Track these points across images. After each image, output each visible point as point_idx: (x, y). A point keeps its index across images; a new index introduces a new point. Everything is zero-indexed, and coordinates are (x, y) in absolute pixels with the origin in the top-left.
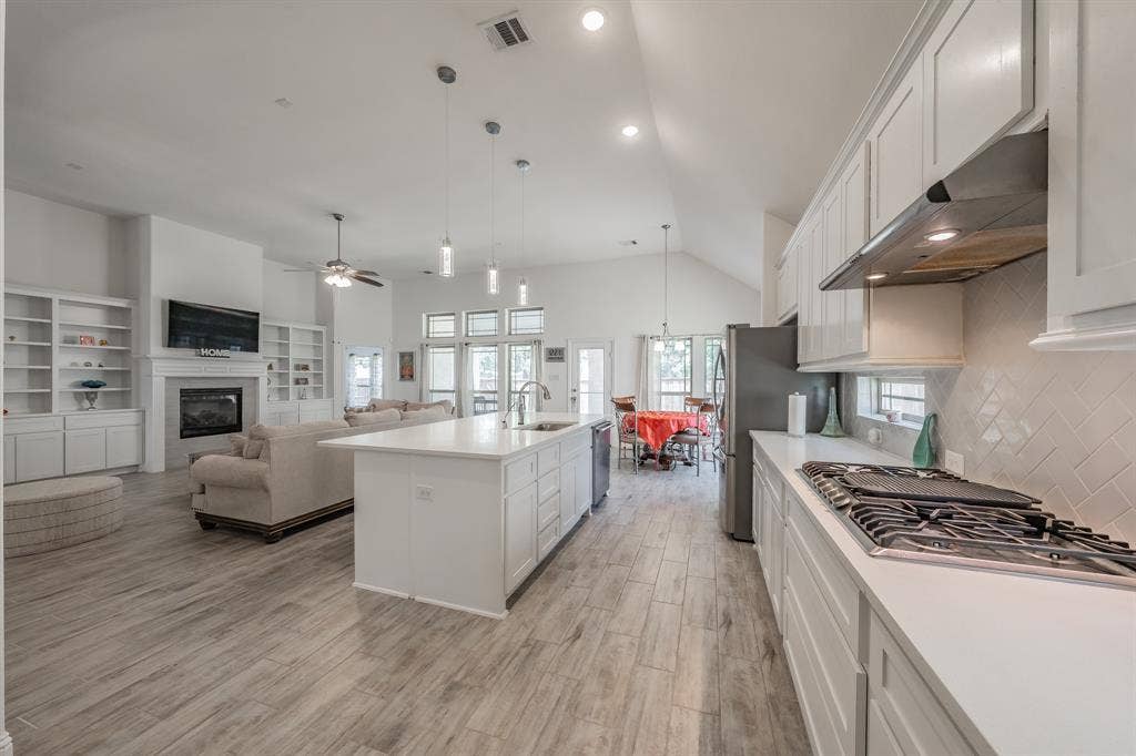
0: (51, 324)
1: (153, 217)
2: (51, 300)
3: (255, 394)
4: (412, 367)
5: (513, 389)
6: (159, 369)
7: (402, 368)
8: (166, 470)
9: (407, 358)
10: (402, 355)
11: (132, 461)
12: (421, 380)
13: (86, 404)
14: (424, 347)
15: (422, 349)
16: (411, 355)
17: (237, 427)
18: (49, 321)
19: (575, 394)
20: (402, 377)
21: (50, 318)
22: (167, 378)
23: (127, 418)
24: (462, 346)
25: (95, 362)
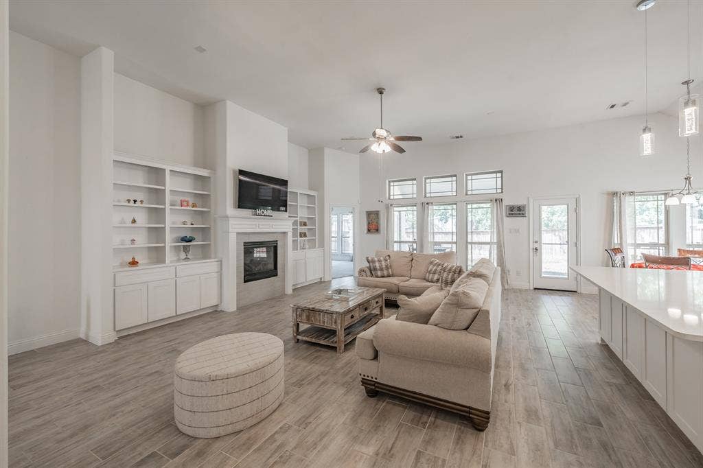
0: (165, 190)
1: (229, 103)
2: (165, 170)
3: (285, 245)
4: (378, 223)
5: (469, 241)
6: (234, 226)
7: (369, 224)
8: (237, 309)
9: (373, 216)
10: (369, 214)
11: (214, 302)
12: (387, 234)
13: (183, 255)
14: (388, 207)
15: (387, 208)
16: (377, 213)
17: (273, 273)
18: (163, 188)
19: (536, 245)
20: (369, 230)
21: (164, 185)
22: (238, 233)
23: (210, 266)
24: (423, 205)
25: (189, 221)
